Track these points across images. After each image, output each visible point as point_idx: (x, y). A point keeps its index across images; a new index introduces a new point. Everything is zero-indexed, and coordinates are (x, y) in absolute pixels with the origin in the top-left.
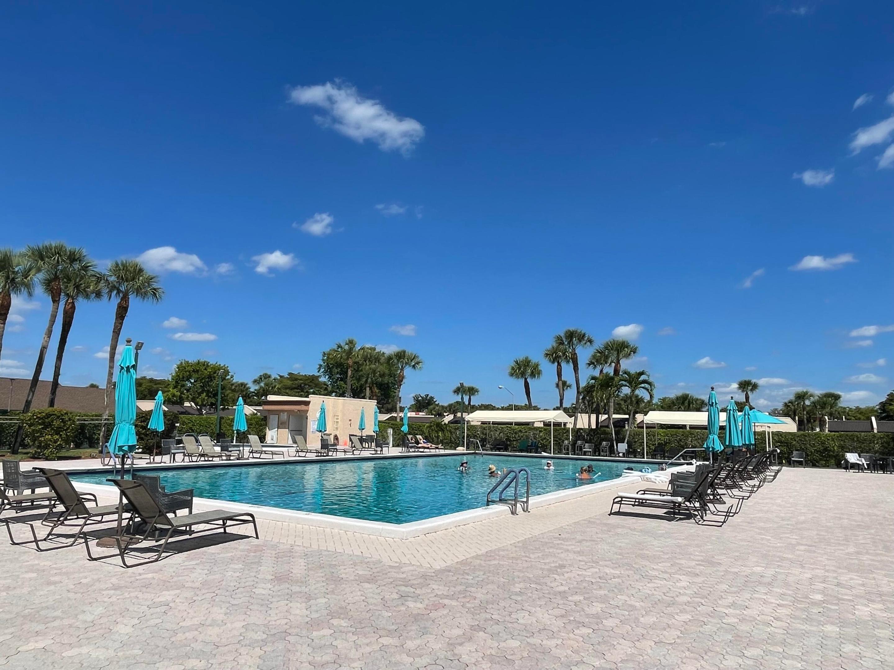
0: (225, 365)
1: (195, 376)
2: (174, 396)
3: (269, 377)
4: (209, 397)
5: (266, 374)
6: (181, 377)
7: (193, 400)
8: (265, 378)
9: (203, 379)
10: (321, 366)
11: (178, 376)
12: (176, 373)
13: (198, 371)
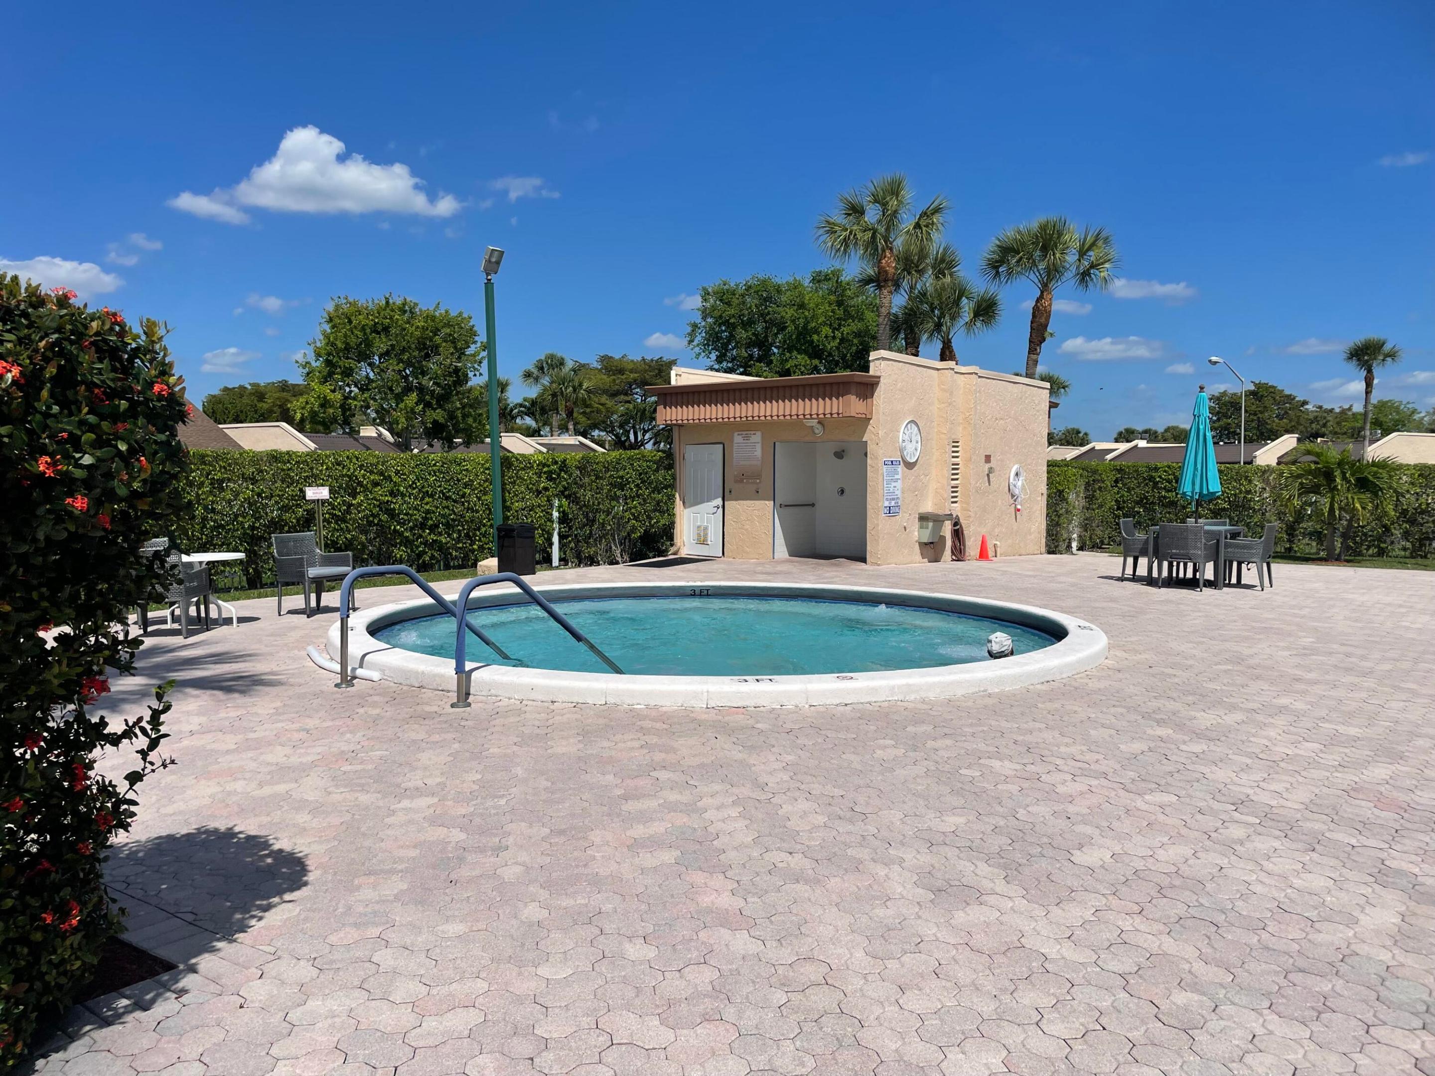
0: (460, 314)
1: (381, 344)
2: (325, 403)
3: (562, 363)
4: (428, 405)
5: (552, 357)
6: (340, 345)
7: (382, 419)
8: (551, 366)
9: (404, 350)
10: (695, 326)
11: (333, 344)
12: (327, 337)
13: (386, 329)
